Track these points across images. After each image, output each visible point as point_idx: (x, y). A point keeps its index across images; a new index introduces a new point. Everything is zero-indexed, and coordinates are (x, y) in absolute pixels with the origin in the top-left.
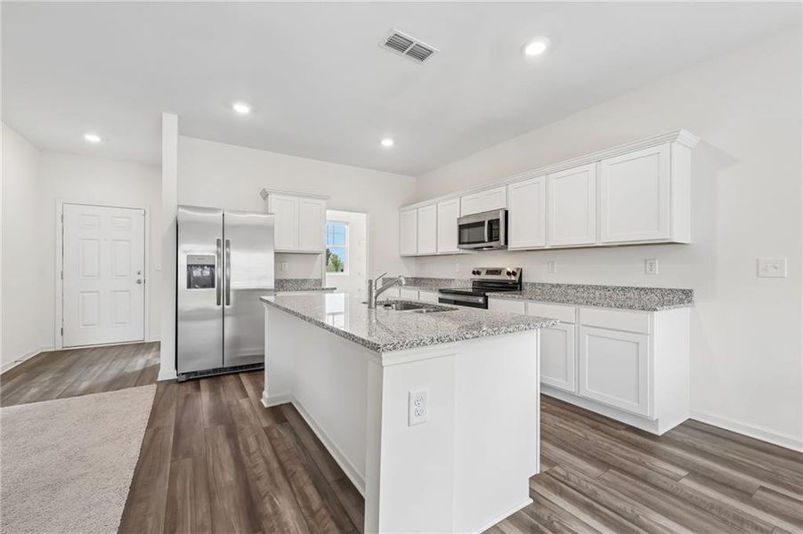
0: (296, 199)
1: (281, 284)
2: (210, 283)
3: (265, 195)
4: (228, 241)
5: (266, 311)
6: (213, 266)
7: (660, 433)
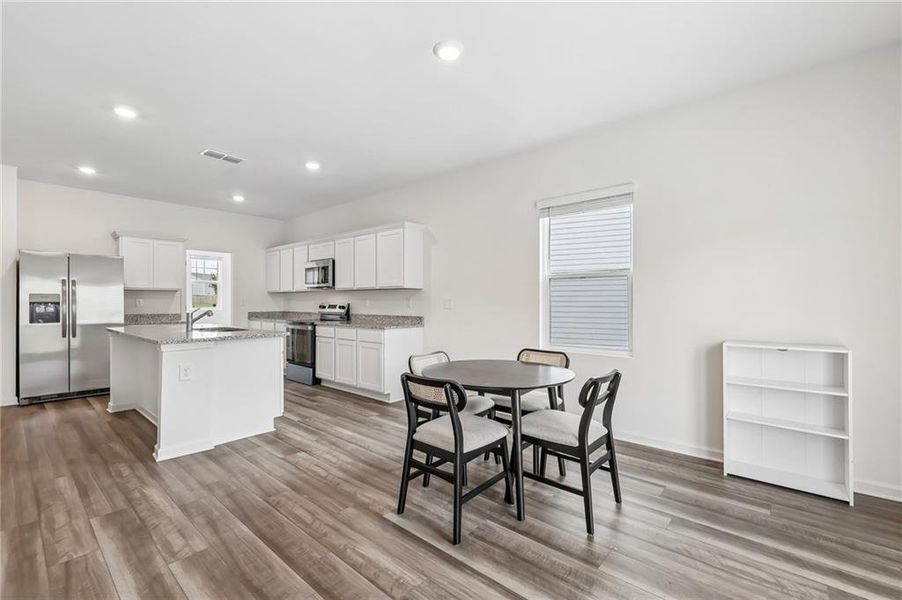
0: (151, 241)
1: (131, 319)
2: (55, 318)
3: (116, 238)
4: (74, 282)
5: (111, 338)
6: (58, 303)
7: (391, 402)
